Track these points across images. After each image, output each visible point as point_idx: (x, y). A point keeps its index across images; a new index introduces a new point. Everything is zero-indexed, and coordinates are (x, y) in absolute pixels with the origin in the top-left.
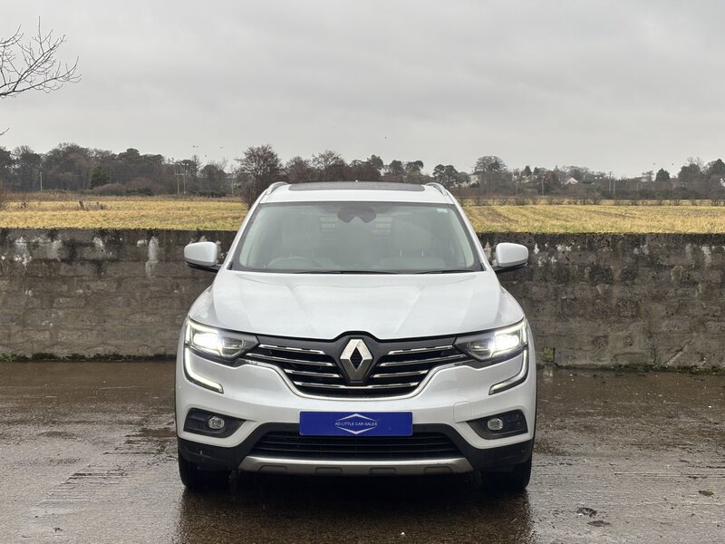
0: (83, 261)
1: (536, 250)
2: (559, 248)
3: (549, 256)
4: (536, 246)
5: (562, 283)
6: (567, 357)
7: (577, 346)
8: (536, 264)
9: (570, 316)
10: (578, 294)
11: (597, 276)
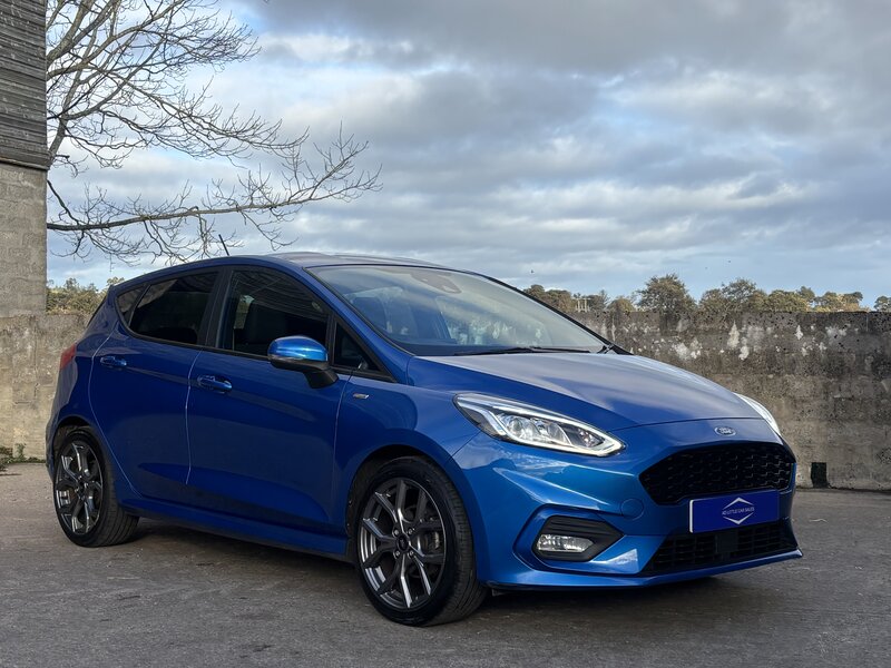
1: (799, 334)
2: (830, 331)
3: (818, 341)
4: (799, 328)
5: (834, 376)
6: (843, 474)
7: (856, 461)
8: (799, 352)
9: (846, 420)
10: (857, 392)
11: (881, 368)
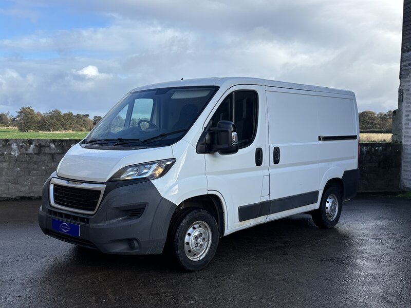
0: (45, 154)
